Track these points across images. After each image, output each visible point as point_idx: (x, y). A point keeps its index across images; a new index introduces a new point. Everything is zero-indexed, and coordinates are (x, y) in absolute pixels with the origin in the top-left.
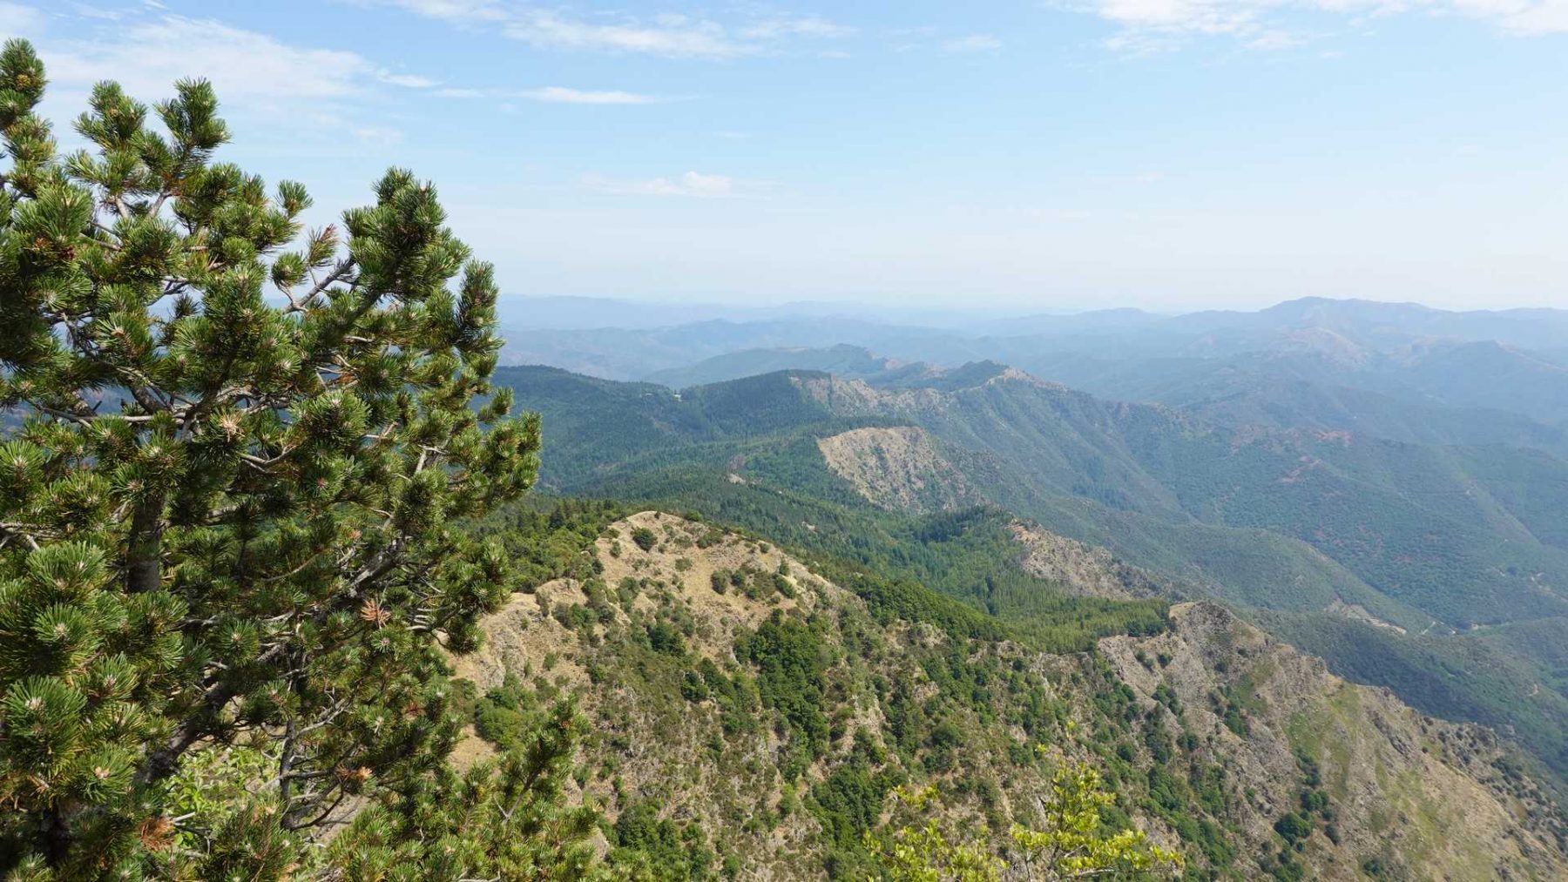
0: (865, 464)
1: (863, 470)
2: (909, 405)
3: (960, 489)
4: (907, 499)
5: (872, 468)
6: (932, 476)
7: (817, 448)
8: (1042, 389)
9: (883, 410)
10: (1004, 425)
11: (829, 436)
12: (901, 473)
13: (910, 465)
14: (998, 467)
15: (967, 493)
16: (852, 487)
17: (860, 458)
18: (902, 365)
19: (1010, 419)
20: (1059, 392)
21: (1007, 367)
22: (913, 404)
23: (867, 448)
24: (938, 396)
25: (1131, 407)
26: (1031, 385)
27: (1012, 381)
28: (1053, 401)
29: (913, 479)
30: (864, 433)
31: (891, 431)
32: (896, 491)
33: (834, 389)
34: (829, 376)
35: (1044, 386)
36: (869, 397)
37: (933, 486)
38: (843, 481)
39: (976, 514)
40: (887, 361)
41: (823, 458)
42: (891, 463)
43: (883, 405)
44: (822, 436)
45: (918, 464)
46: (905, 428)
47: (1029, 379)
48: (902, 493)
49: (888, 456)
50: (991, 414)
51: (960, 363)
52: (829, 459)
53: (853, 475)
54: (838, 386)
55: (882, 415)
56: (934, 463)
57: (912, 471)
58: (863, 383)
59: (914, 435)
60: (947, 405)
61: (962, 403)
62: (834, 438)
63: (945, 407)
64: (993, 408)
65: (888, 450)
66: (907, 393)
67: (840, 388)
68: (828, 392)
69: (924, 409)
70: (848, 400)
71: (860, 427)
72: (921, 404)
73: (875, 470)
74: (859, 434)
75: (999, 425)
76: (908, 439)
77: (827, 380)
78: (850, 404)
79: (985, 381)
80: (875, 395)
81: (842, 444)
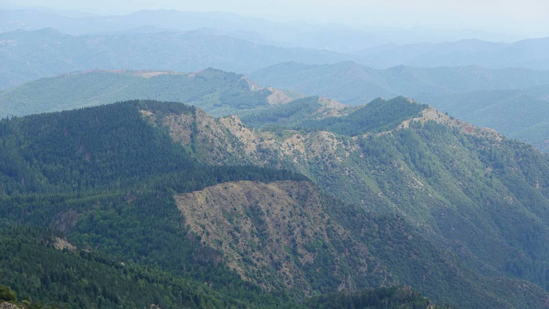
0: (237, 229)
1: (234, 236)
2: (296, 153)
3: (361, 265)
4: (291, 276)
5: (245, 234)
6: (325, 247)
7: (173, 206)
8: (468, 137)
9: (263, 158)
10: (420, 183)
11: (191, 190)
12: (285, 242)
14: (410, 237)
15: (370, 270)
16: (219, 259)
17: (230, 221)
19: (427, 174)
20: (491, 142)
21: (425, 107)
22: (302, 151)
23: (240, 208)
24: (336, 142)
26: (455, 132)
27: (431, 126)
28: (483, 153)
29: (300, 251)
30: (237, 188)
31: (273, 187)
32: (277, 266)
33: (199, 127)
34: (192, 110)
35: (473, 134)
36: (244, 141)
37: (325, 261)
38: (206, 251)
40: (270, 94)
41: (181, 219)
42: (271, 229)
43: (263, 152)
44: (180, 190)
45: (308, 232)
46: (292, 183)
47: (453, 124)
48: (285, 269)
49: (268, 219)
50: (403, 167)
52: (190, 221)
53: (221, 243)
54: (204, 123)
55: (261, 164)
56: (328, 230)
57: (299, 240)
58: (238, 121)
59: (303, 192)
60: (347, 154)
61: (367, 152)
62: (197, 193)
63: (344, 157)
64: (406, 160)
65: (268, 211)
66: (295, 137)
67: (207, 126)
68: (190, 132)
69: (317, 158)
70: (217, 143)
71: (232, 180)
72: (313, 152)
73: (250, 238)
74: (230, 189)
75: (413, 182)
76: (294, 197)
77: (190, 115)
78: (220, 148)
79: (397, 125)
80: (253, 137)
81: (207, 202)
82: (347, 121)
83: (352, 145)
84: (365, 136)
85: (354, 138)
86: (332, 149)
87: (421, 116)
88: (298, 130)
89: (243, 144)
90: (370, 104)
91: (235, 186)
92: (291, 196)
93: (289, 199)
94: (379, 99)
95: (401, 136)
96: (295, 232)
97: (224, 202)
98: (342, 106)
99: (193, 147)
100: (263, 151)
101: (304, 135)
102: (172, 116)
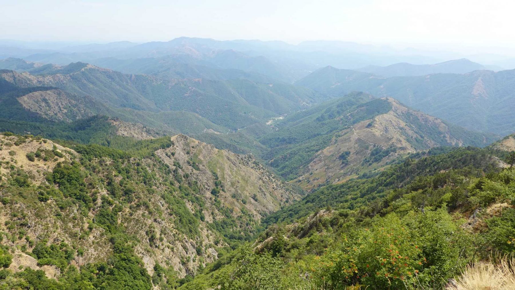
0: (40, 106)
1: (40, 108)
2: (50, 81)
3: (82, 110)
4: (61, 117)
5: (43, 107)
6: (70, 107)
7: (17, 101)
8: (102, 71)
9: (40, 84)
10: (91, 86)
11: (22, 96)
12: (57, 107)
13: (60, 104)
14: (94, 101)
15: (85, 112)
16: (38, 115)
17: (37, 103)
18: (42, 65)
19: (93, 83)
20: (109, 72)
21: (87, 64)
22: (52, 80)
23: (39, 99)
24: (62, 77)
25: (135, 75)
26: (98, 70)
27: (90, 69)
28: (107, 75)
29: (62, 109)
30: (37, 93)
31: (48, 92)
32: (56, 114)
33: (16, 76)
34: (12, 71)
35: (103, 70)
36: (32, 79)
37: (71, 111)
38: (33, 113)
39: (95, 118)
40: (34, 64)
41: (22, 105)
42: (51, 104)
43: (40, 82)
44: (18, 96)
45: (63, 103)
46: (54, 90)
47: (97, 68)
48: (59, 115)
49: (50, 101)
50: (85, 82)
51: (67, 64)
52: (24, 105)
53: (36, 110)
54: (17, 75)
55: (40, 86)
56: (69, 102)
57: (61, 106)
58: (28, 73)
59: (59, 92)
60: (67, 80)
61: (73, 78)
62: (24, 97)
64: (85, 80)
65: (49, 99)
66: (48, 76)
68: (13, 78)
69: (57, 82)
70: (24, 81)
71: (34, 91)
72: (56, 80)
73: (45, 108)
74: (35, 94)
75: (89, 85)
76: (56, 94)
77: (11, 73)
79: (80, 70)
80: (35, 78)
81: (28, 99)
82: (63, 70)
83: (68, 77)
84: (71, 74)
85: (68, 75)
86: (62, 79)
87: (87, 67)
88: (49, 74)
89: (32, 80)
90: (70, 65)
92: (55, 94)
93: (55, 95)
94: (72, 63)
95: (82, 73)
97: (34, 98)
98: (60, 66)
99: (15, 83)
101: (52, 76)
102: (5, 74)
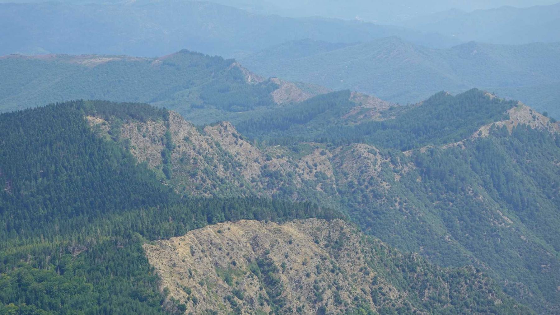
2: (320, 177)
9: (270, 186)
10: (508, 219)
11: (167, 236)
17: (227, 280)
18: (306, 97)
23: (241, 263)
30: (236, 231)
31: (290, 228)
33: (174, 141)
34: (164, 114)
36: (242, 159)
41: (155, 280)
42: (289, 291)
44: (152, 236)
46: (316, 223)
49: (283, 278)
54: (182, 135)
56: (373, 293)
57: (331, 308)
59: (334, 236)
63: (392, 182)
65: (283, 266)
66: (317, 153)
67: (186, 139)
68: (161, 147)
69: (351, 185)
70: (202, 164)
71: (228, 219)
72: (345, 174)
74: (227, 234)
75: (497, 217)
76: (322, 243)
77: (161, 122)
78: (206, 171)
79: (471, 131)
80: (256, 155)
81: (193, 253)
82: (394, 127)
83: (404, 163)
84: (423, 150)
85: (407, 153)
86: (374, 170)
88: (322, 142)
89: (240, 165)
90: (429, 102)
91: (233, 227)
92: (317, 242)
94: (443, 93)
96: (325, 297)
97: (217, 253)
98: (387, 105)
99: (165, 171)
100: (271, 176)
101: (332, 149)
102: (134, 125)
